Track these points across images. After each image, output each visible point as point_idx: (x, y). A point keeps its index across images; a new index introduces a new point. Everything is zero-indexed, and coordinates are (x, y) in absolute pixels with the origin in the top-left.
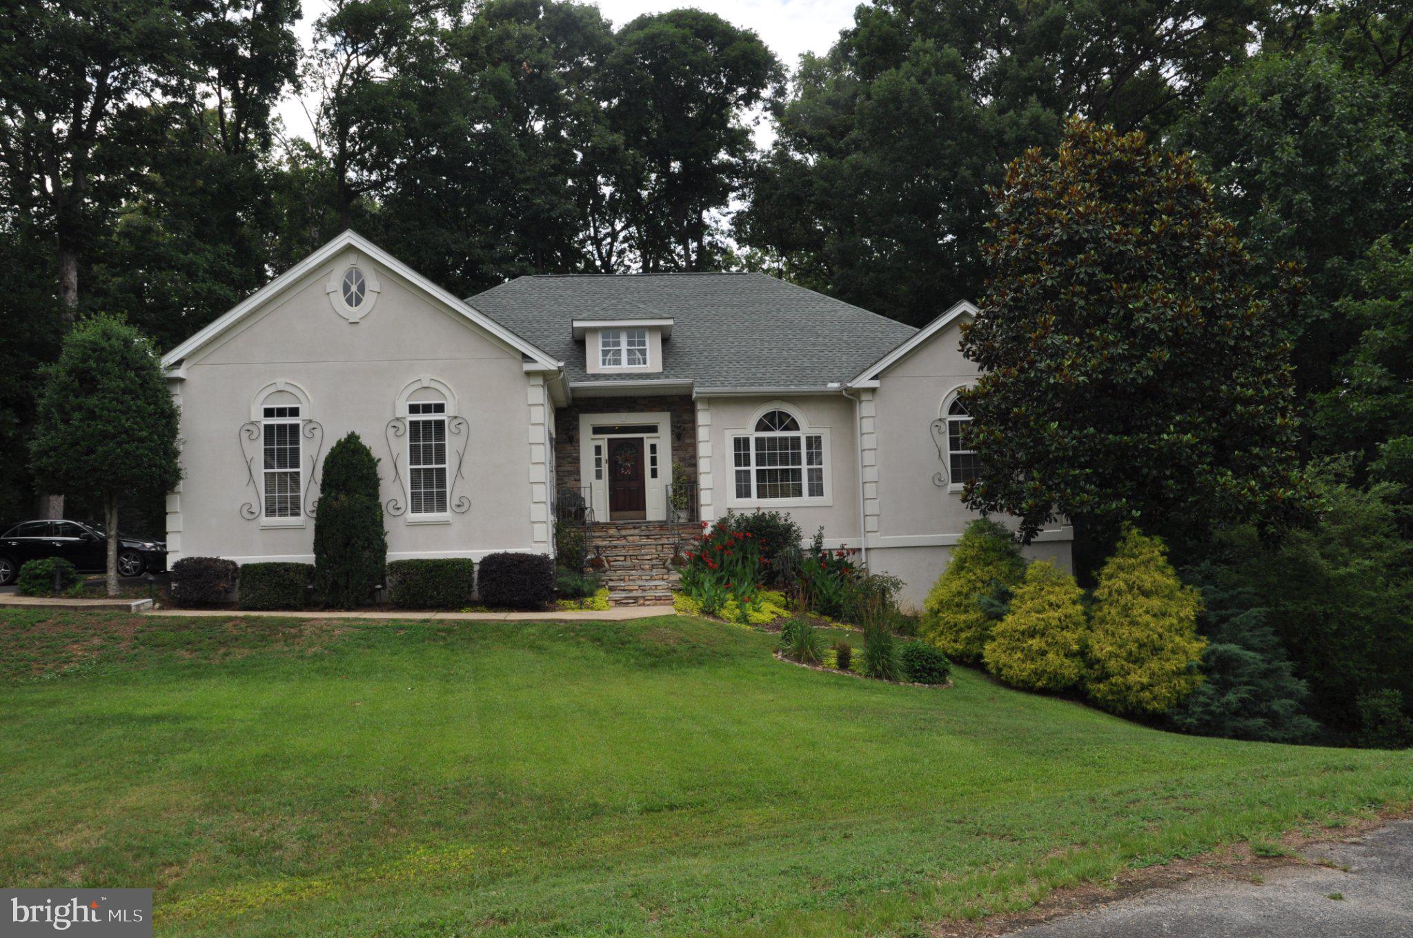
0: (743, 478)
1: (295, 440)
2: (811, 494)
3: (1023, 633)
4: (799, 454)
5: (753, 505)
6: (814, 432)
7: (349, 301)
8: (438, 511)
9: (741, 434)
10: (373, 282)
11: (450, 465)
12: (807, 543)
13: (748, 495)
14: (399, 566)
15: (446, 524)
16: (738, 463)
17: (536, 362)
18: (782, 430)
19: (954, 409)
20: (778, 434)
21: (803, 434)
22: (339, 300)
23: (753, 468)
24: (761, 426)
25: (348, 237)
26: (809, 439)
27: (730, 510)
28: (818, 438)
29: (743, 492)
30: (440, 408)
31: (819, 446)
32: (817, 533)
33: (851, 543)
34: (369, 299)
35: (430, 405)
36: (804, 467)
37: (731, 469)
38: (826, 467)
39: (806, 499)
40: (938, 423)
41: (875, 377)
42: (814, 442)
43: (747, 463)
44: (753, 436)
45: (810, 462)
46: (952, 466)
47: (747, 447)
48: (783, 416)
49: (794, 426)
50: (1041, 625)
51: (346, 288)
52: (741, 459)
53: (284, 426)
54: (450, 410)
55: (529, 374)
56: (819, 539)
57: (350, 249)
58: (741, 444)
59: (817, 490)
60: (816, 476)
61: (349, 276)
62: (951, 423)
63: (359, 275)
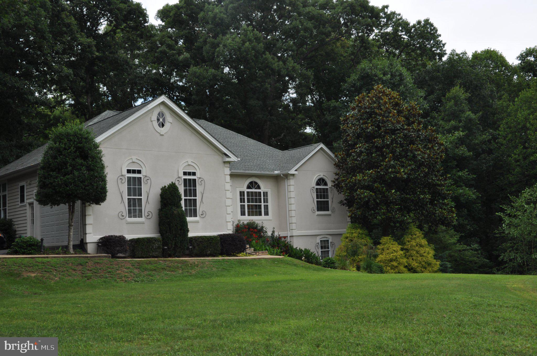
0: (242, 207)
1: (140, 184)
2: (265, 215)
3: (388, 261)
4: (261, 199)
5: (247, 219)
6: (265, 190)
7: (159, 125)
8: (194, 217)
9: (242, 190)
10: (169, 118)
11: (198, 198)
12: (269, 234)
13: (244, 215)
14: (192, 238)
15: (197, 222)
16: (241, 202)
17: (230, 157)
18: (255, 189)
19: (318, 184)
20: (254, 190)
21: (262, 190)
22: (156, 124)
23: (246, 204)
24: (249, 187)
25: (163, 98)
26: (264, 193)
27: (239, 221)
28: (267, 193)
29: (243, 214)
30: (194, 174)
31: (267, 196)
32: (273, 230)
33: (282, 234)
34: (167, 125)
35: (190, 172)
36: (263, 204)
37: (239, 204)
38: (270, 204)
39: (263, 217)
40: (313, 189)
41: (296, 170)
42: (266, 194)
43: (244, 202)
44: (246, 190)
45: (264, 202)
46: (317, 205)
47: (244, 196)
48: (256, 183)
49: (259, 187)
50: (394, 258)
51: (158, 120)
52: (242, 200)
53: (135, 178)
54: (198, 175)
55: (225, 162)
56: (273, 232)
57: (163, 103)
58: (242, 194)
59: (267, 214)
60: (266, 207)
61: (159, 114)
62: (316, 188)
63: (163, 115)
